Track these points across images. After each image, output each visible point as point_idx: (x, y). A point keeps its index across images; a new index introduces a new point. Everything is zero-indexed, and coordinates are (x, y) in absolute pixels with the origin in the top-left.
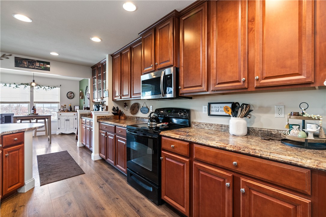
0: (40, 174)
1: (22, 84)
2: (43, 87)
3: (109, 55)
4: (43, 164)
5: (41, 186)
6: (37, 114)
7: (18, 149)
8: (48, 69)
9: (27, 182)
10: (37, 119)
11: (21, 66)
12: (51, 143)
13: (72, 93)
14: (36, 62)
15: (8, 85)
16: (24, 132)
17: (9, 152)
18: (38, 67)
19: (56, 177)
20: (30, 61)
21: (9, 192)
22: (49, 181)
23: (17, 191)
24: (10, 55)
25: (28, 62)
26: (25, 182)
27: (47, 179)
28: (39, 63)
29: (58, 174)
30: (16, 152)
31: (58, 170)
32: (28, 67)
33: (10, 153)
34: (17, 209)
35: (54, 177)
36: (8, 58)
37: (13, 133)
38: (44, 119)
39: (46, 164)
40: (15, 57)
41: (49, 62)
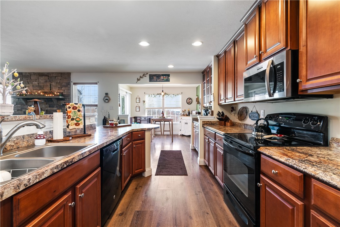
0: (158, 166)
1: (158, 94)
2: (170, 96)
3: (214, 56)
4: (162, 158)
5: (156, 175)
6: (165, 117)
7: (141, 143)
8: (168, 80)
9: (147, 169)
10: (165, 121)
11: (152, 80)
12: (172, 142)
13: (190, 99)
14: (161, 76)
15: (150, 96)
16: (145, 131)
17: (136, 144)
18: (162, 79)
19: (166, 171)
20: (158, 76)
21: (137, 173)
22: (161, 173)
23: (142, 175)
24: (147, 74)
25: (157, 77)
26: (146, 169)
27: (161, 171)
28: (163, 76)
29: (168, 169)
30: (140, 145)
31: (170, 166)
32: (156, 81)
33: (137, 145)
34: (138, 188)
35: (165, 171)
36: (146, 76)
37: (138, 131)
38: (169, 121)
39: (164, 159)
40: (150, 75)
41: (169, 75)
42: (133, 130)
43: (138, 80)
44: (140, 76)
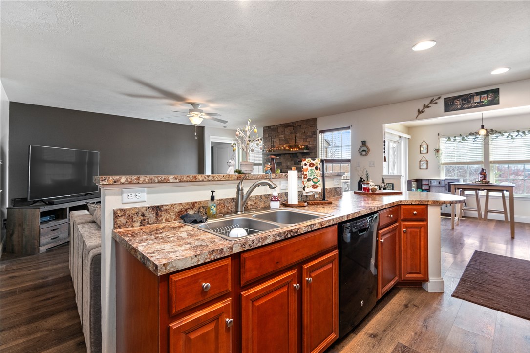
0: (461, 279)
1: (471, 134)
2: (506, 135)
4: (475, 266)
5: (453, 296)
6: (488, 182)
7: (419, 227)
8: (495, 102)
9: (432, 279)
10: (489, 191)
11: (452, 108)
12: (513, 238)
14: (473, 96)
15: (452, 139)
16: (427, 205)
17: (407, 228)
18: (478, 103)
19: (483, 297)
20: (465, 97)
21: (408, 279)
22: (467, 297)
23: (421, 285)
24: (439, 98)
25: (462, 100)
26: (430, 278)
27: (467, 293)
28: (478, 97)
29: (489, 295)
30: (416, 230)
31: (495, 288)
32: (462, 108)
33: (409, 230)
34: (409, 305)
35: (478, 295)
36: (436, 103)
37: (412, 204)
38: (501, 191)
39: (480, 269)
40: (445, 99)
41: (498, 89)
42: (401, 201)
43: (420, 112)
44: (424, 105)
